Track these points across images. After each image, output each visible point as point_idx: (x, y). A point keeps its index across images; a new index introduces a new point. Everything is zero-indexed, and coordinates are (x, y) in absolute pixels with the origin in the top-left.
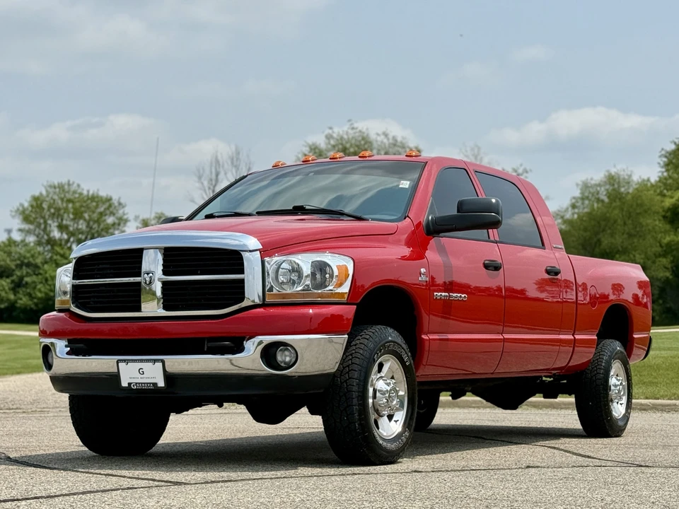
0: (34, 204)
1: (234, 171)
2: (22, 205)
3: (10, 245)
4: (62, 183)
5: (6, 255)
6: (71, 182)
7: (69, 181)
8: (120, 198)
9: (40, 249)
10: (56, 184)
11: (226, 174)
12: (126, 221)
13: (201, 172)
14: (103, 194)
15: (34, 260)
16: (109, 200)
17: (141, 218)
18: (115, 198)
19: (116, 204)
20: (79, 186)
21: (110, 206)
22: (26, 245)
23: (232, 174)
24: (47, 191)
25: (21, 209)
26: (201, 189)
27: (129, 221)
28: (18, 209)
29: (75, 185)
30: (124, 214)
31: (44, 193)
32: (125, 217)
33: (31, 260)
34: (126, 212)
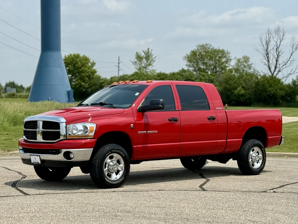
0: (192, 53)
1: (277, 36)
2: (187, 55)
3: (183, 72)
4: (203, 45)
5: (180, 76)
6: (207, 44)
7: (206, 44)
8: (227, 50)
9: (195, 73)
10: (201, 45)
11: (273, 38)
12: (230, 60)
13: (262, 38)
14: (221, 49)
15: (191, 78)
16: (223, 51)
17: (237, 58)
18: (226, 50)
19: (227, 53)
20: (211, 45)
21: (224, 53)
22: (189, 72)
23: (276, 38)
24: (197, 48)
25: (187, 56)
26: (261, 45)
27: (232, 60)
28: (186, 57)
29: (209, 45)
30: (230, 57)
31: (196, 48)
32: (230, 58)
33: (190, 78)
34: (230, 56)
